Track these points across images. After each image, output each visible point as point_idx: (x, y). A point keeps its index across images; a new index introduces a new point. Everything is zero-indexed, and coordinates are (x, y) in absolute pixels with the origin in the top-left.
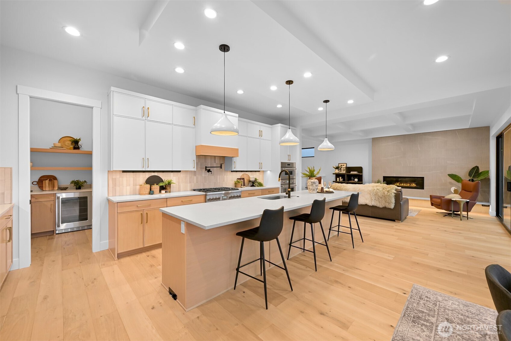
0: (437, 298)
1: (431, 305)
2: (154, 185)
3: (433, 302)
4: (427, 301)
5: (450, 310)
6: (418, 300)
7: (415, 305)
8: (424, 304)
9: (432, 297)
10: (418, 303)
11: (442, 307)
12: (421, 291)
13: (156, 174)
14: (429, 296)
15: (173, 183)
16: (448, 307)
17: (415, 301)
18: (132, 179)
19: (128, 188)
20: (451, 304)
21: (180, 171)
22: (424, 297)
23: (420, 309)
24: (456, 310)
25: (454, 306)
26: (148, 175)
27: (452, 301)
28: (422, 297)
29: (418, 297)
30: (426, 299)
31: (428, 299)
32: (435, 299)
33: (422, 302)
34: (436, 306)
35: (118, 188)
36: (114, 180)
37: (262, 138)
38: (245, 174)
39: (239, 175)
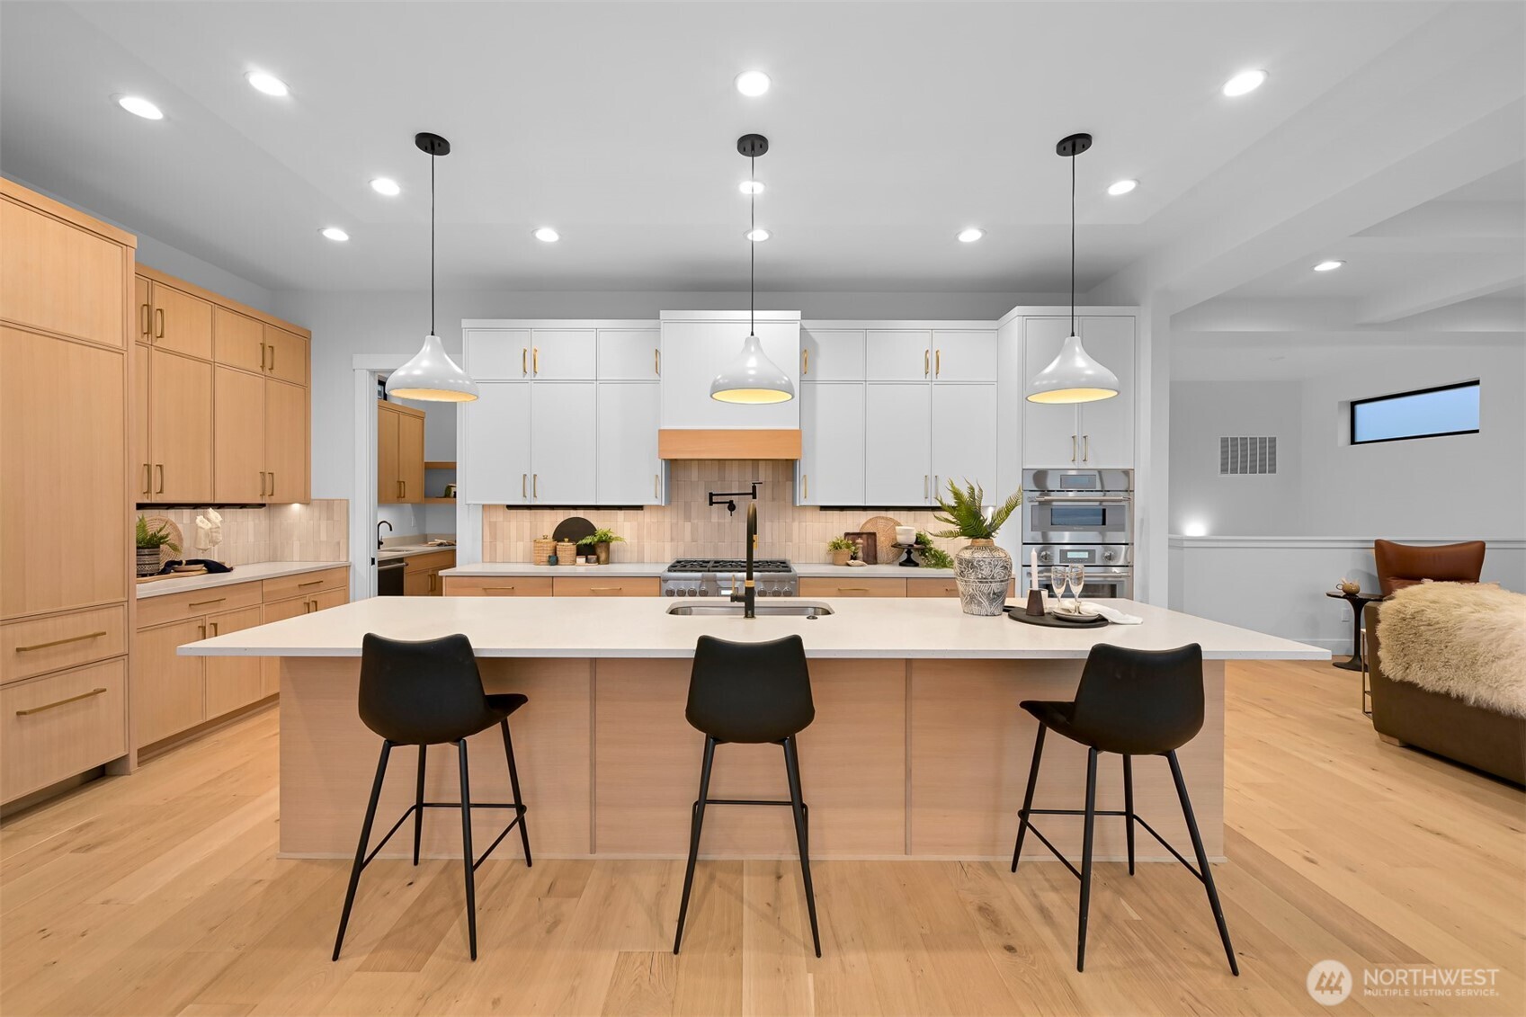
2: (563, 541)
13: (580, 514)
15: (617, 539)
18: (527, 525)
19: (521, 545)
21: (640, 508)
26: (561, 516)
35: (500, 545)
36: (493, 526)
37: (939, 379)
38: (883, 518)
39: (855, 522)
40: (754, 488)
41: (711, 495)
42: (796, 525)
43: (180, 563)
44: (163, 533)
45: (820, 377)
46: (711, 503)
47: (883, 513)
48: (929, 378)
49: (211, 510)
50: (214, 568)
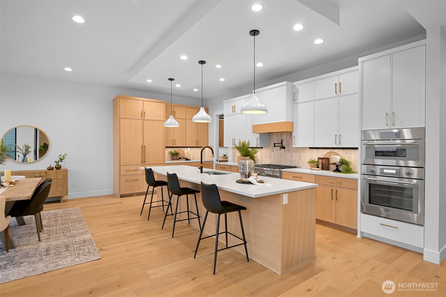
0: (79, 259)
1: (81, 252)
3: (80, 254)
4: (84, 253)
5: (68, 256)
6: (90, 250)
7: (90, 247)
8: (85, 250)
9: (83, 257)
10: (89, 248)
11: (74, 255)
12: (92, 257)
14: (85, 256)
16: (70, 257)
17: (91, 249)
20: (68, 260)
22: (88, 254)
23: (85, 247)
24: (64, 258)
25: (66, 260)
27: (68, 263)
28: (89, 253)
29: (91, 252)
30: (86, 254)
31: (84, 254)
32: (80, 257)
33: (87, 250)
34: (77, 253)
37: (341, 95)
38: (332, 152)
39: (322, 154)
40: (282, 141)
41: (275, 144)
42: (303, 154)
43: (182, 158)
44: (178, 152)
45: (300, 101)
46: (275, 146)
47: (333, 150)
48: (337, 95)
49: (188, 148)
50: (187, 159)
